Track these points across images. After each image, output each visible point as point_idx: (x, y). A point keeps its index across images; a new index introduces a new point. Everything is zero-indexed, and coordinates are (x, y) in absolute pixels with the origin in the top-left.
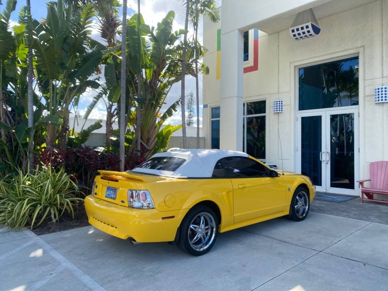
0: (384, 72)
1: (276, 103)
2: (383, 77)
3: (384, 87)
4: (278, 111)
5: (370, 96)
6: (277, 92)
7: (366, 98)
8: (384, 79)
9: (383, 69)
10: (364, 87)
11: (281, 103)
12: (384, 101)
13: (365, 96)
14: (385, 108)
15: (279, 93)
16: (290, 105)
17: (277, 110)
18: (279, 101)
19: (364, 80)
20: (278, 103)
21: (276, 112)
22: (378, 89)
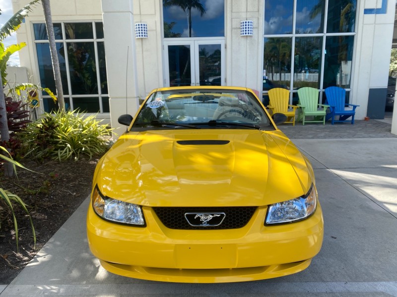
0: (248, 7)
1: (138, 26)
2: (247, 12)
3: (247, 21)
4: (141, 37)
5: (236, 28)
6: (139, 13)
7: (233, 30)
8: (248, 13)
9: (247, 3)
10: (232, 19)
11: (143, 26)
12: (247, 35)
13: (232, 29)
14: (248, 41)
15: (140, 14)
16: (156, 30)
17: (139, 36)
18: (141, 25)
19: (232, 12)
20: (140, 26)
21: (138, 37)
22: (243, 23)
